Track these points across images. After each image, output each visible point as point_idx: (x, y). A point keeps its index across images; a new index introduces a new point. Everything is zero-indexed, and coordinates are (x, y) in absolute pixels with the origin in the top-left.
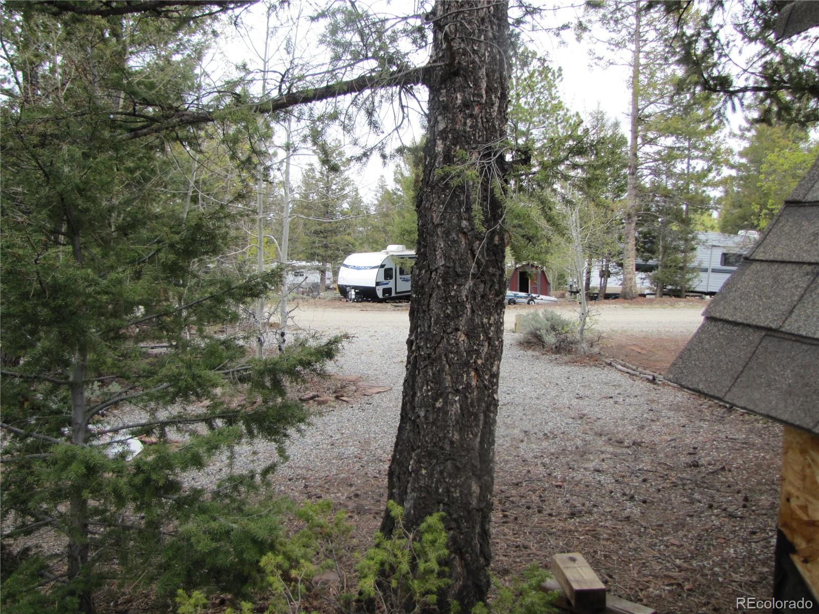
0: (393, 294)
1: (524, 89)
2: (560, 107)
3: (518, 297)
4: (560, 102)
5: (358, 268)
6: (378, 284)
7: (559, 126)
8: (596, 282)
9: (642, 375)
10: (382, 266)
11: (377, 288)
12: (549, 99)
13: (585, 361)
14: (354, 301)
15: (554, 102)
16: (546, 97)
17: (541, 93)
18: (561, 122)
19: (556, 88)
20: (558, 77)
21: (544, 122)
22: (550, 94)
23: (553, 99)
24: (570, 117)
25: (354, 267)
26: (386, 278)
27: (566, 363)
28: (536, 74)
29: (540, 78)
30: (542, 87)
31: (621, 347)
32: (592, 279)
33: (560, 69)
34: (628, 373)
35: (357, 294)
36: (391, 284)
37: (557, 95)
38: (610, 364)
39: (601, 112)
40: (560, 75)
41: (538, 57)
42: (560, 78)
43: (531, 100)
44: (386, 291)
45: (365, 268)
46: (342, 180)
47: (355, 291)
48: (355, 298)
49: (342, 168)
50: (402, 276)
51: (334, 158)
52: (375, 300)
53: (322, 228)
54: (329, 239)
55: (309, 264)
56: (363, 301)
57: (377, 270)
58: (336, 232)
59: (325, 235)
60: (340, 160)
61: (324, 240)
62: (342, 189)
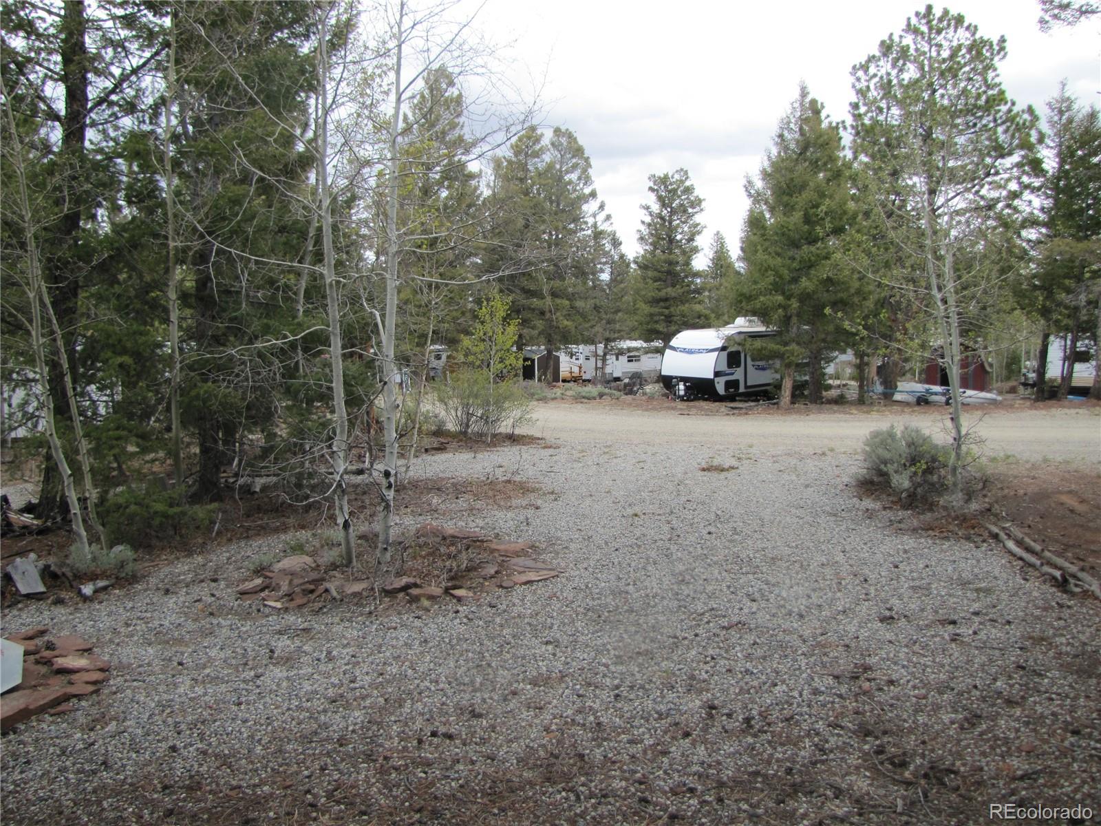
0: (742, 389)
1: (942, 74)
2: (1001, 100)
3: (932, 394)
4: (1002, 92)
5: (690, 352)
6: (717, 374)
7: (1000, 130)
8: (1055, 369)
9: (1046, 569)
10: (723, 349)
11: (717, 380)
12: (983, 88)
13: (951, 527)
14: (683, 400)
15: (990, 92)
16: (977, 85)
17: (970, 79)
18: (1003, 123)
19: (995, 70)
20: (999, 53)
21: (975, 125)
22: (985, 80)
23: (988, 87)
24: (1017, 114)
25: (684, 351)
26: (730, 365)
27: (915, 530)
28: (964, 51)
29: (968, 56)
30: (972, 69)
31: (1042, 496)
32: (1049, 366)
33: (1003, 40)
34: (1021, 559)
35: (687, 388)
36: (738, 374)
37: (997, 80)
38: (995, 536)
39: (1068, 99)
40: (1002, 49)
41: (966, 24)
42: (1002, 53)
43: (955, 92)
44: (729, 385)
45: (699, 351)
46: (689, 227)
47: (685, 385)
48: (685, 395)
49: (690, 210)
50: (757, 363)
51: (679, 197)
52: (715, 397)
53: (663, 294)
54: (672, 309)
55: (645, 345)
56: (696, 399)
57: (716, 354)
58: (682, 299)
59: (667, 304)
60: (688, 198)
61: (666, 312)
62: (691, 239)
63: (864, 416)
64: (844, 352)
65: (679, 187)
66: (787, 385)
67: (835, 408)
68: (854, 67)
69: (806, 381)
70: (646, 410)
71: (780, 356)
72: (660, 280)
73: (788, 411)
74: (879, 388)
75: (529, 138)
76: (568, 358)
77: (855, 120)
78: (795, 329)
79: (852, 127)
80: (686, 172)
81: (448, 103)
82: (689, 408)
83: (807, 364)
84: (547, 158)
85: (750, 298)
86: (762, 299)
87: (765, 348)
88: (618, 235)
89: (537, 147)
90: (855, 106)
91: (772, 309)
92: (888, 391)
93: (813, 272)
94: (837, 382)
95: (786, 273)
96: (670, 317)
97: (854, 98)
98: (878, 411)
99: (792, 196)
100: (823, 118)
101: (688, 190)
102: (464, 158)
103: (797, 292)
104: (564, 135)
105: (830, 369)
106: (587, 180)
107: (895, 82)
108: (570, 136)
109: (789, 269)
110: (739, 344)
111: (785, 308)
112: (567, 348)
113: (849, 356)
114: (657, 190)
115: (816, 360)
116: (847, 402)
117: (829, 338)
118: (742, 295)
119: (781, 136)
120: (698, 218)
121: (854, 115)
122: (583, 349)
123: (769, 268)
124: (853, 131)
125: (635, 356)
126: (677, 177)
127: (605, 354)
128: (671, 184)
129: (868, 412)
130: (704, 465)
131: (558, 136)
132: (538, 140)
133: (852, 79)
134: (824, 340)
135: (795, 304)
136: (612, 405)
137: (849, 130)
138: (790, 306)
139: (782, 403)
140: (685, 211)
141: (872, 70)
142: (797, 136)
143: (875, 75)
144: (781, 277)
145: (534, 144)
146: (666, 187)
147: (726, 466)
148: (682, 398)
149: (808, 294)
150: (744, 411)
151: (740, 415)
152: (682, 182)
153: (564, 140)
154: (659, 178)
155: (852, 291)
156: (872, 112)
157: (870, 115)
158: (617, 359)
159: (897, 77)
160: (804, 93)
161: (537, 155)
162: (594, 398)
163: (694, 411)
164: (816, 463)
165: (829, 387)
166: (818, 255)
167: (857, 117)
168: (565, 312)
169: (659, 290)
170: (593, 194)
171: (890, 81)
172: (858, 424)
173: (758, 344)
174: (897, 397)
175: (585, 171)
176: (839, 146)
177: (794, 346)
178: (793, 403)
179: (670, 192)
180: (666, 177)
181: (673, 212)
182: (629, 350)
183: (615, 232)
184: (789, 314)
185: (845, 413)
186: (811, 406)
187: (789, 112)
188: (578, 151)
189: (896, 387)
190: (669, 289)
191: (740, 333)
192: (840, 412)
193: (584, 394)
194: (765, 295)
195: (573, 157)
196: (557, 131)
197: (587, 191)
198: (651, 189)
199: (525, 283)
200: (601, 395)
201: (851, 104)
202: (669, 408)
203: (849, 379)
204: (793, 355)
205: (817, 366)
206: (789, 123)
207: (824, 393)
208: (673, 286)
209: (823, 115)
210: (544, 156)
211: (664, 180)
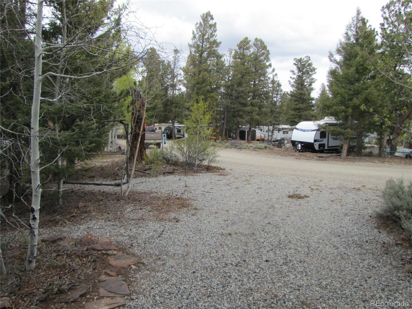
0: (326, 148)
5: (304, 131)
6: (315, 141)
10: (318, 130)
11: (315, 143)
14: (300, 152)
25: (302, 130)
26: (321, 137)
35: (302, 146)
36: (325, 141)
44: (320, 146)
45: (308, 131)
46: (310, 80)
47: (301, 145)
48: (301, 149)
49: (310, 73)
50: (333, 137)
51: (306, 67)
52: (314, 151)
53: (298, 107)
54: (301, 113)
55: (290, 127)
56: (306, 151)
57: (315, 132)
58: (305, 109)
59: (300, 111)
60: (309, 68)
61: (299, 114)
62: (310, 85)
63: (381, 164)
64: (373, 133)
65: (306, 64)
66: (345, 148)
67: (368, 159)
68: (383, 7)
69: (355, 145)
70: (282, 156)
71: (343, 134)
72: (297, 101)
73: (345, 160)
74: (388, 150)
75: (245, 42)
76: (260, 131)
77: (382, 31)
78: (350, 122)
79: (381, 33)
80: (309, 57)
81: (211, 26)
82: (301, 155)
83: (356, 138)
84: (252, 50)
85: (329, 107)
86: (335, 107)
87: (336, 131)
88: (280, 82)
89: (248, 46)
90: (382, 25)
91: (339, 112)
92: (392, 151)
93: (359, 95)
94: (369, 145)
95: (347, 96)
96: (300, 116)
97: (382, 21)
98: (388, 162)
99: (351, 61)
100: (367, 27)
101: (310, 65)
102: (216, 49)
103: (351, 105)
104: (259, 41)
105: (366, 140)
106: (268, 59)
107: (403, 13)
108: (262, 42)
109: (348, 94)
110: (324, 128)
111: (345, 112)
112: (259, 127)
113: (375, 135)
114: (297, 64)
115: (360, 136)
116: (373, 156)
117: (366, 127)
118: (326, 105)
119: (347, 33)
120: (313, 76)
121: (382, 29)
122: (266, 128)
123: (338, 93)
124: (381, 36)
125: (286, 132)
126: (305, 59)
127: (273, 130)
128: (303, 62)
129: (383, 162)
130: (291, 194)
131: (257, 41)
132: (248, 43)
133: (382, 13)
134: (363, 128)
135: (350, 110)
136: (268, 153)
137: (379, 35)
138: (348, 111)
139: (342, 156)
140: (308, 73)
141: (392, 8)
142: (354, 33)
143: (393, 10)
144: (344, 98)
145: (247, 44)
146: (301, 63)
147: (302, 195)
148: (299, 151)
149: (357, 106)
150: (325, 158)
151: (322, 160)
152: (307, 61)
153: (259, 43)
154: (298, 59)
155: (378, 105)
156: (391, 27)
157: (389, 28)
158: (279, 132)
159: (404, 10)
160: (358, 13)
161: (247, 49)
162: (262, 149)
163: (302, 157)
164: (354, 196)
165: (366, 148)
166: (362, 88)
167: (384, 29)
168: (256, 113)
169: (296, 105)
170: (270, 65)
171: (400, 13)
172: (378, 169)
173: (332, 128)
174: (397, 154)
175: (267, 56)
176: (375, 39)
177: (349, 130)
178: (348, 155)
179: (302, 65)
180: (301, 59)
181: (303, 74)
182: (283, 129)
183: (279, 81)
184: (347, 115)
185: (372, 162)
186: (356, 157)
187: (351, 22)
188: (264, 48)
189: (396, 149)
190: (301, 105)
191: (326, 123)
192: (370, 161)
193: (258, 147)
194: (336, 106)
195: (263, 50)
196: (256, 39)
197: (268, 64)
198: (295, 64)
199: (240, 100)
200: (266, 148)
201: (380, 24)
202: (292, 155)
203: (375, 144)
204: (348, 134)
205: (360, 139)
206: (350, 27)
207: (363, 151)
208: (302, 103)
209: (368, 25)
210: (250, 49)
211: (300, 61)
